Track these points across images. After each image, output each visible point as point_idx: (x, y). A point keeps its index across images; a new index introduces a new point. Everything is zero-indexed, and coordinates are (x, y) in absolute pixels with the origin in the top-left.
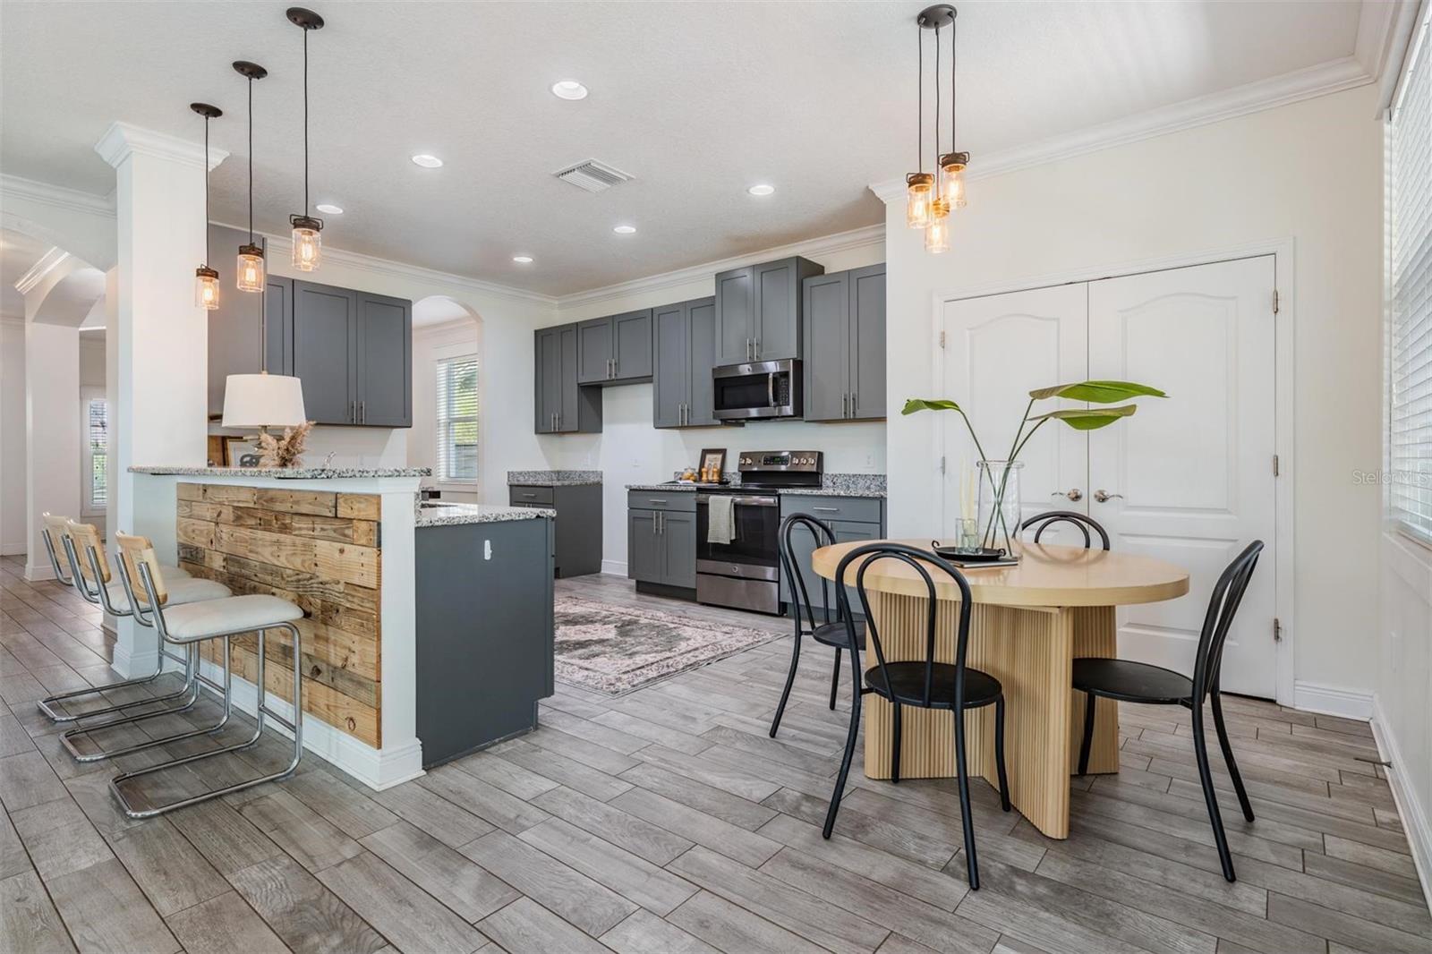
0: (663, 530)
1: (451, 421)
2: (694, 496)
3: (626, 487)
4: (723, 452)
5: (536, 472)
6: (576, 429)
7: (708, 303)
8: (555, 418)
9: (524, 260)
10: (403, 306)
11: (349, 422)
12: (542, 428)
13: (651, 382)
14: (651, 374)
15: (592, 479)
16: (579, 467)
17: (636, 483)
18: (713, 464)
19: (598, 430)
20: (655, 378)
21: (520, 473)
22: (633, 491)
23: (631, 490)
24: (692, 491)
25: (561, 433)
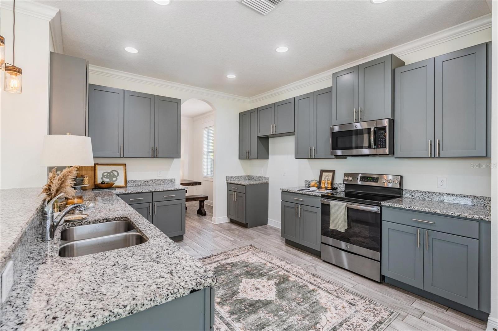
0: (301, 215)
1: (209, 152)
2: (319, 199)
3: (281, 189)
4: (333, 172)
5: (239, 176)
6: (257, 158)
7: (328, 91)
8: (247, 153)
9: (231, 76)
10: (177, 102)
11: (151, 157)
12: (242, 157)
13: (294, 135)
14: (294, 131)
15: (264, 181)
16: (259, 175)
17: (286, 187)
18: (327, 178)
19: (267, 158)
20: (296, 133)
21: (232, 177)
22: (284, 192)
23: (283, 191)
24: (318, 196)
25: (250, 159)
